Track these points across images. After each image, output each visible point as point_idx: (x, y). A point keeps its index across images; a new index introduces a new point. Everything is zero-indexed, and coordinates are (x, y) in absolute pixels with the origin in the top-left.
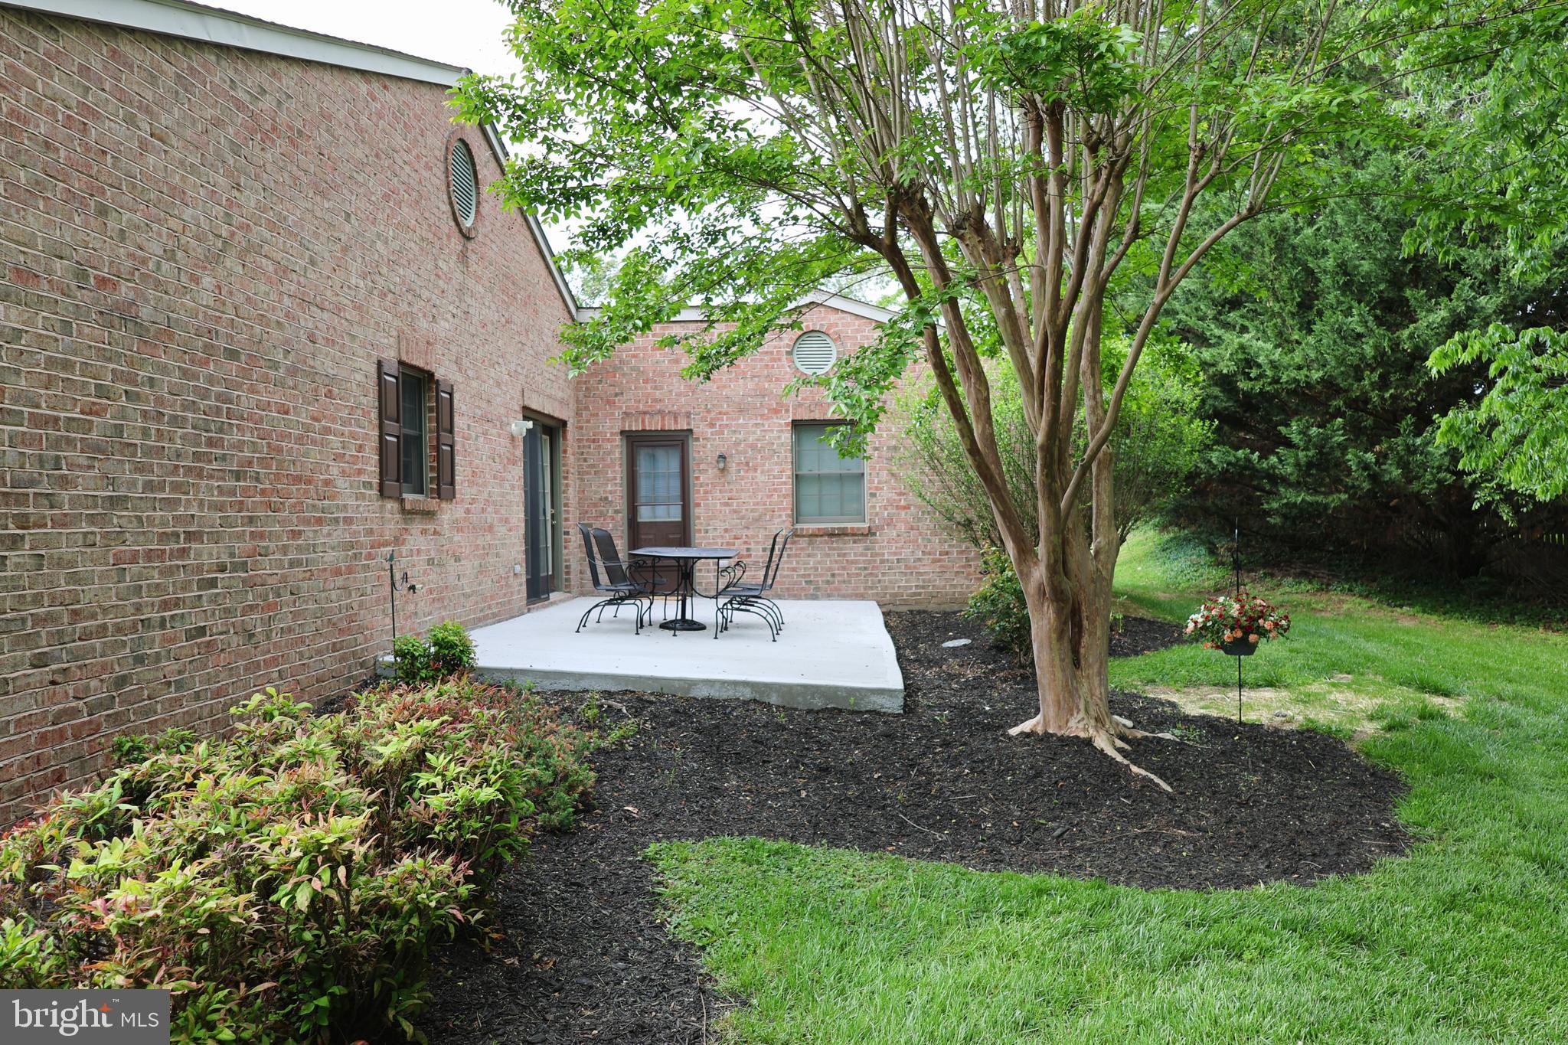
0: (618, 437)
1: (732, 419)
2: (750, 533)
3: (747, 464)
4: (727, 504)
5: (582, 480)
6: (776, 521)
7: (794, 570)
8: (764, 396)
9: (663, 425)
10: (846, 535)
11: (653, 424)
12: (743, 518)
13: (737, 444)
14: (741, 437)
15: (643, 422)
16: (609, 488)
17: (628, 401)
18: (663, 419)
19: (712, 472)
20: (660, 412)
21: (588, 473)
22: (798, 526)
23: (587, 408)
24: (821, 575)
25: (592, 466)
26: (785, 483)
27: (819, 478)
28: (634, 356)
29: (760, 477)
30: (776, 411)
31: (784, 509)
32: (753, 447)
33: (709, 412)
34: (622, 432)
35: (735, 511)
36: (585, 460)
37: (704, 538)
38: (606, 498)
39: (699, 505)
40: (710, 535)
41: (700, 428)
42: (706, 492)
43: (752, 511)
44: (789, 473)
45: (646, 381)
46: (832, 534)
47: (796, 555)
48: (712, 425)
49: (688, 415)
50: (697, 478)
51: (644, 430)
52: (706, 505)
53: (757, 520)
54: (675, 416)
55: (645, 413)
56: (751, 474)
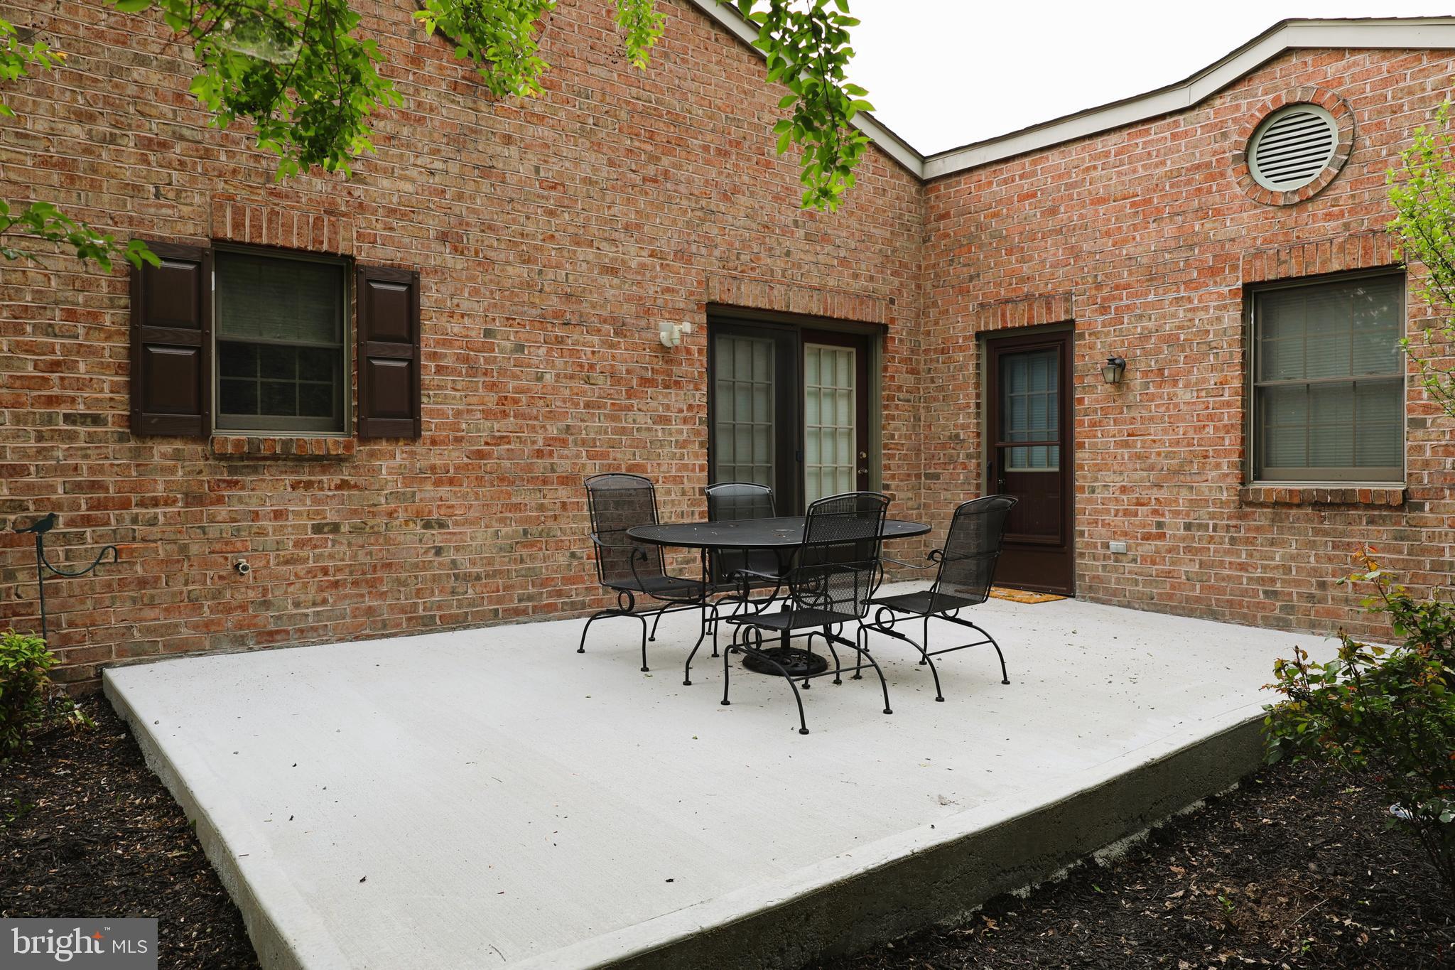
0: (972, 343)
1: (1137, 296)
2: (1163, 494)
3: (1161, 371)
4: (1126, 444)
5: (928, 409)
6: (1211, 475)
7: (1242, 567)
8: (1191, 247)
9: (1031, 318)
10: (1355, 506)
11: (1017, 318)
12: (1152, 468)
13: (1145, 337)
14: (1151, 325)
15: (1003, 315)
16: (961, 421)
17: (986, 288)
18: (1031, 308)
19: (1103, 390)
20: (1028, 298)
21: (936, 399)
22: (1257, 485)
23: (935, 304)
24: (1298, 583)
25: (941, 389)
26: (1228, 404)
27: (1311, 392)
28: (995, 215)
29: (1184, 395)
30: (1214, 272)
31: (1227, 453)
32: (1172, 340)
33: (1099, 287)
34: (979, 335)
35: (1138, 457)
36: (933, 382)
37: (1089, 501)
38: (957, 436)
39: (1082, 445)
40: (1098, 496)
41: (1086, 316)
42: (1093, 424)
43: (1169, 456)
44: (1237, 384)
45: (1010, 252)
46: (1319, 503)
47: (1248, 541)
48: (1104, 310)
49: (1068, 296)
50: (1081, 400)
51: (1005, 329)
52: (1094, 445)
53: (1176, 472)
54: (1048, 299)
55: (1007, 301)
56: (1167, 390)
